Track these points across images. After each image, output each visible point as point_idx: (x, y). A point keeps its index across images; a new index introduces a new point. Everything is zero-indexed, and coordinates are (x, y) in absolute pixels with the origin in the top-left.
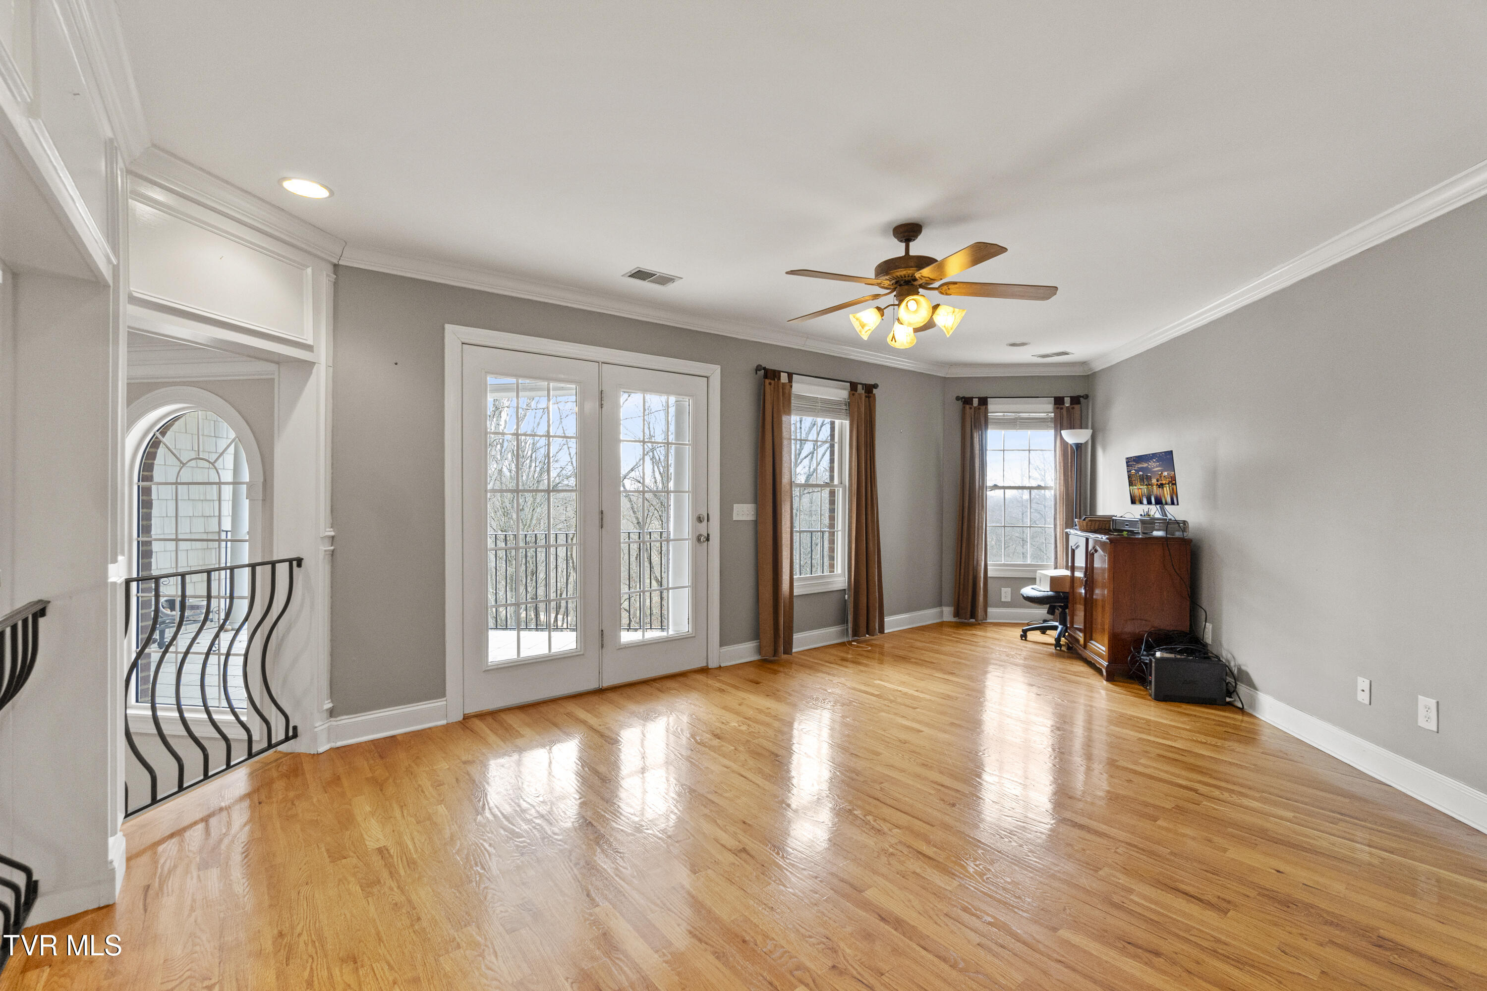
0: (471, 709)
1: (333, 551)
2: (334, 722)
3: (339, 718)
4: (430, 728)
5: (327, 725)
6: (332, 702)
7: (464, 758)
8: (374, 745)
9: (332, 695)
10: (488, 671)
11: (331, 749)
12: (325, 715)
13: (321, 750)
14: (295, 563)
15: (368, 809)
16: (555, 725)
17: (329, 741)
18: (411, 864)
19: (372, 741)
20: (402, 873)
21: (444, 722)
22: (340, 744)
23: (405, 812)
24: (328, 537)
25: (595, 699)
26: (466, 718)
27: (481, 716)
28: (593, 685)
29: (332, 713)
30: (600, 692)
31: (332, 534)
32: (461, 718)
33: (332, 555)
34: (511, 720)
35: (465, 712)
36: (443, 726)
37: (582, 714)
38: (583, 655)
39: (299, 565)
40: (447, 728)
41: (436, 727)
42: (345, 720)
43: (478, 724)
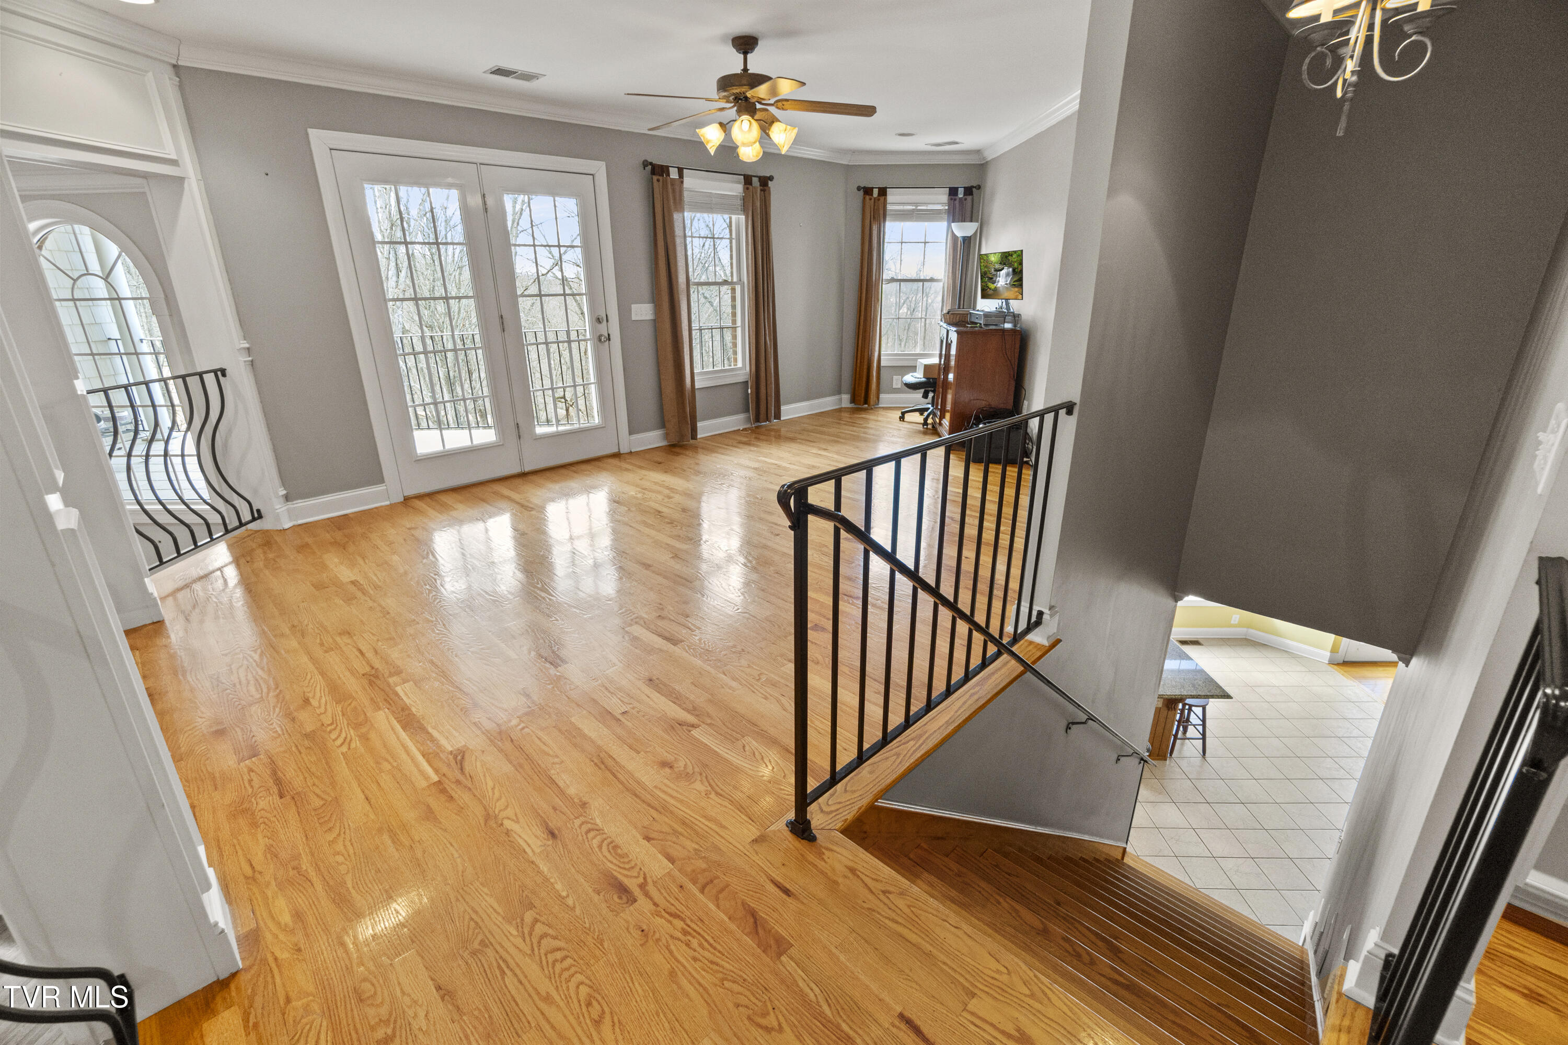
0: (410, 492)
1: (252, 361)
2: (290, 505)
3: (295, 502)
4: (376, 508)
5: (286, 508)
6: (285, 489)
7: (408, 526)
8: (331, 522)
9: (284, 484)
10: (419, 460)
11: (294, 526)
12: (282, 500)
13: (286, 526)
14: (219, 373)
15: (336, 560)
16: (484, 500)
17: (291, 520)
18: (376, 587)
19: (328, 519)
20: (372, 592)
21: (388, 503)
22: (300, 522)
23: (367, 561)
24: (244, 348)
25: (518, 481)
26: (407, 499)
27: (420, 497)
28: (516, 470)
29: (287, 498)
30: (523, 475)
31: (247, 345)
32: (402, 500)
33: (252, 365)
34: (447, 499)
35: (405, 495)
36: (388, 506)
37: (506, 492)
38: (503, 445)
39: (224, 375)
40: (392, 506)
41: (382, 507)
42: (300, 504)
43: (418, 504)
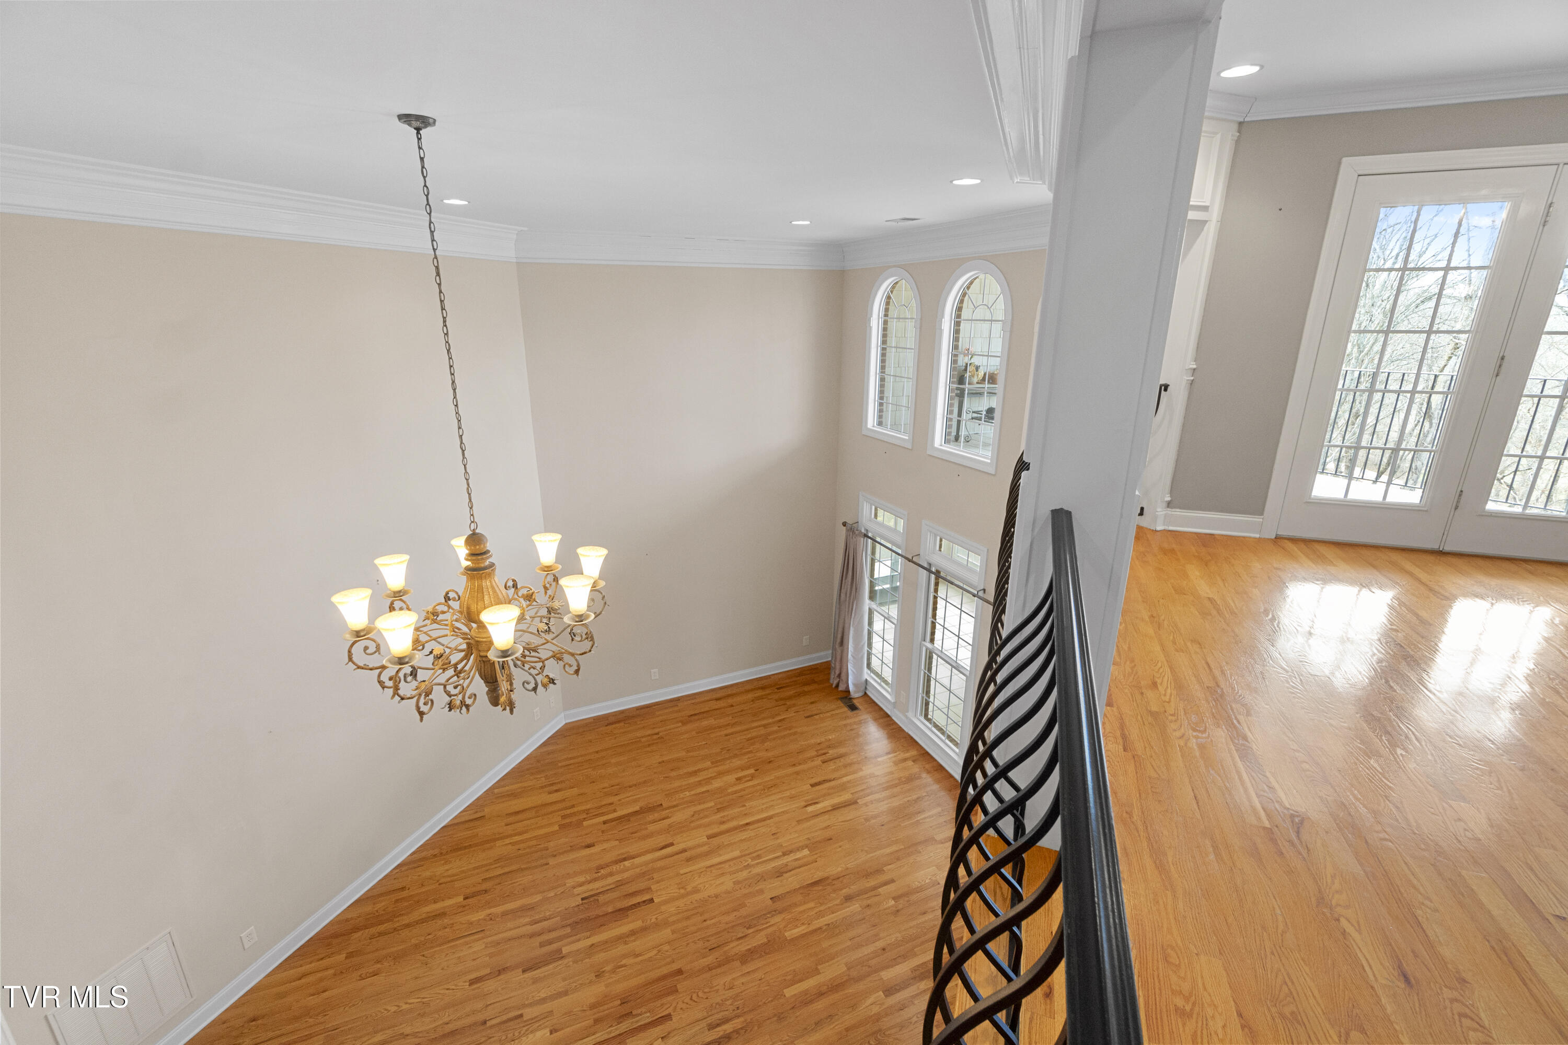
0: (1283, 532)
1: (1193, 381)
2: (1170, 512)
3: (1173, 510)
4: (1244, 537)
5: (1164, 512)
6: (1171, 496)
7: (1275, 565)
8: (1197, 536)
9: (1171, 492)
10: (1309, 502)
11: (1164, 530)
12: (1165, 505)
13: (1159, 528)
14: (1163, 388)
15: (1197, 573)
16: (1374, 567)
17: (1164, 525)
18: (1232, 613)
19: (1196, 533)
20: (1227, 616)
21: (1257, 536)
22: (1171, 528)
23: (1226, 584)
24: (1191, 369)
25: (1431, 558)
26: (1278, 538)
27: (1294, 540)
28: (1434, 545)
29: (1169, 505)
30: (1440, 553)
31: (1195, 366)
32: (1273, 537)
33: (1191, 384)
34: (1325, 551)
35: (1278, 533)
36: (1256, 538)
37: (1409, 566)
38: (1427, 511)
39: (1166, 390)
40: (1260, 540)
41: (1250, 538)
42: (1178, 512)
43: (1289, 545)
